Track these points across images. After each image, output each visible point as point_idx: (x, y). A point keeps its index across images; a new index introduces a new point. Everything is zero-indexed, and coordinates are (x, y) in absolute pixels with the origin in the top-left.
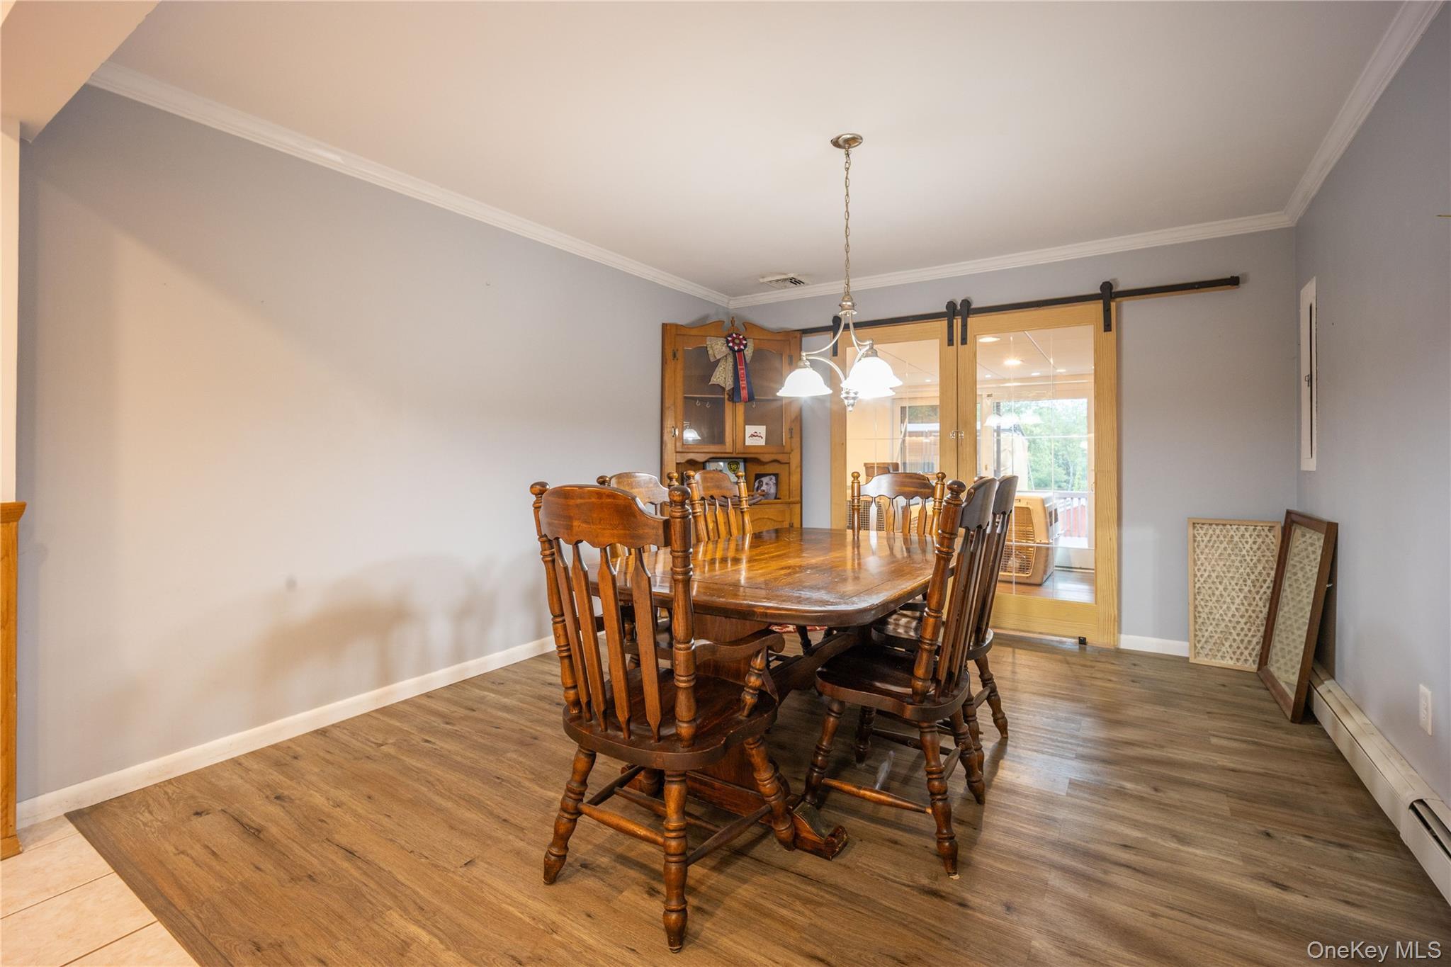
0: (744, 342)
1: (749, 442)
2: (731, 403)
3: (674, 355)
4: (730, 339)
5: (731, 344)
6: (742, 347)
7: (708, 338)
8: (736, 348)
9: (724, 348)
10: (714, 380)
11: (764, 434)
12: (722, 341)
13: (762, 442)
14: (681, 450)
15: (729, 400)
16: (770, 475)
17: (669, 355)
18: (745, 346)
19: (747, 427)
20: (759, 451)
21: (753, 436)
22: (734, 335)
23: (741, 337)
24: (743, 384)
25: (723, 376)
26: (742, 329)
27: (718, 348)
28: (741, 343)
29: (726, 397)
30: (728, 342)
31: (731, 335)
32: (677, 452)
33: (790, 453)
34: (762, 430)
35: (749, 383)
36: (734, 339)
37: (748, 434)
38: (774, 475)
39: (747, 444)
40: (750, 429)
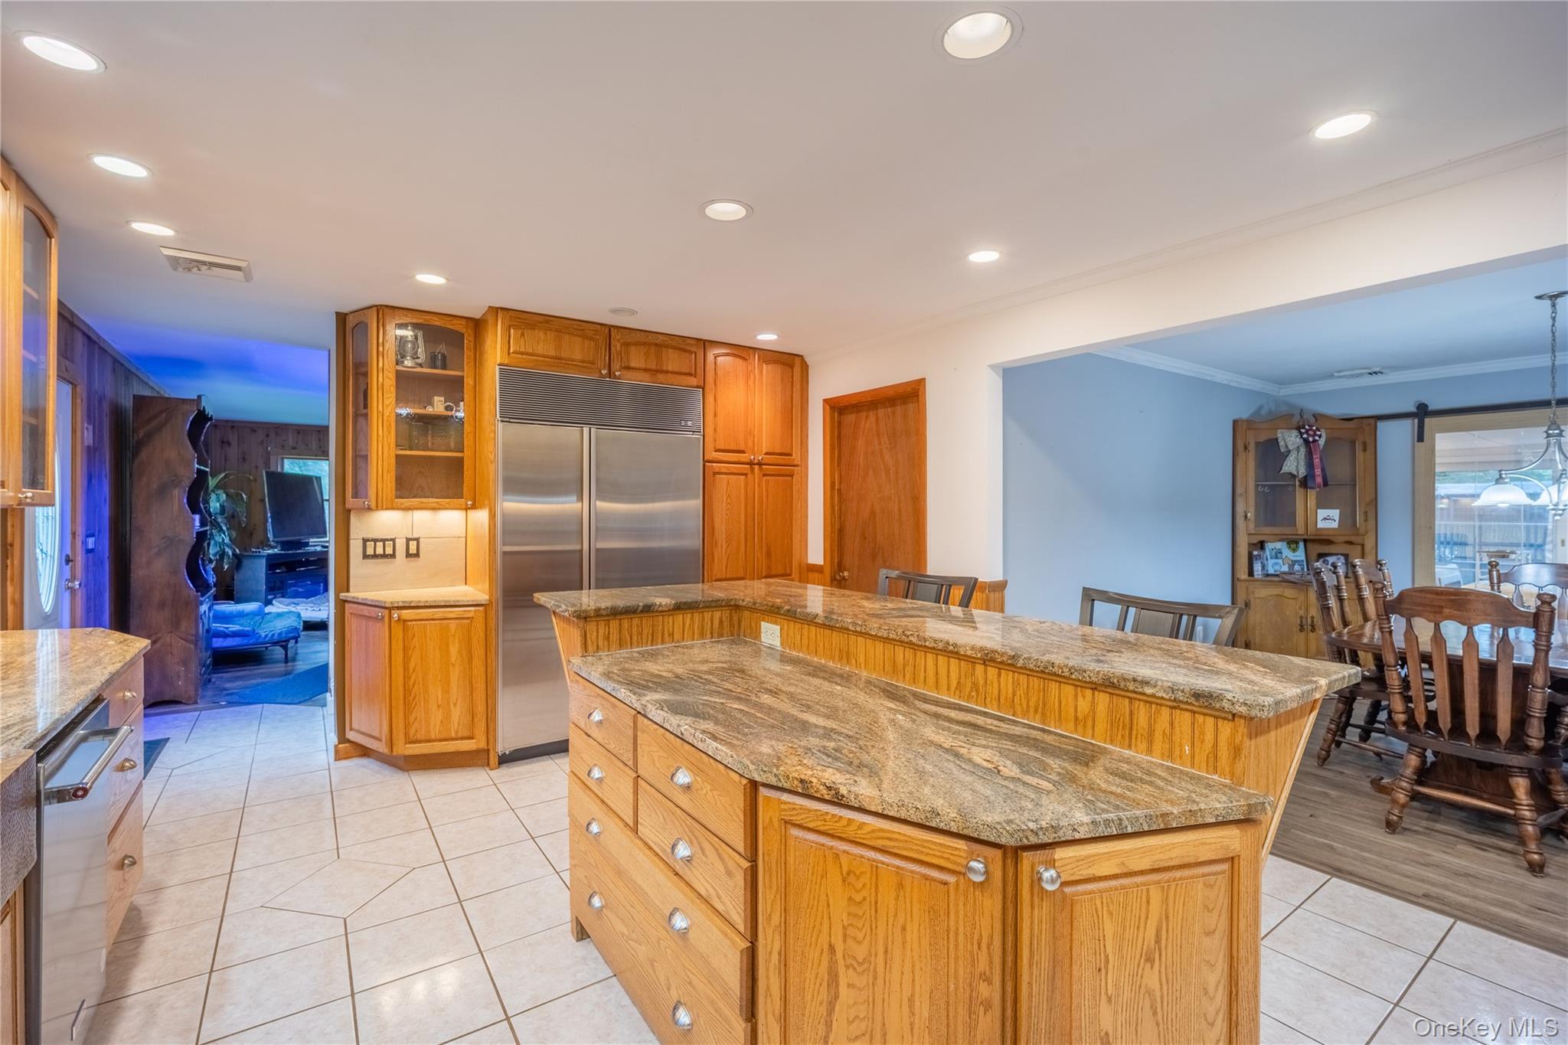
0: (1318, 433)
1: (1321, 525)
2: (1302, 490)
3: (1246, 448)
4: (1303, 431)
5: (1305, 436)
6: (1317, 438)
7: (1279, 431)
8: (1311, 439)
9: (1298, 440)
10: (1285, 469)
11: (1337, 518)
12: (1295, 433)
13: (1335, 525)
14: (1253, 532)
15: (1300, 486)
16: (1337, 554)
17: (1240, 447)
18: (1320, 436)
19: (1319, 511)
20: (1331, 533)
21: (1325, 519)
22: (1307, 427)
23: (1314, 428)
24: (1318, 472)
25: (1295, 465)
26: (1312, 420)
27: (1291, 439)
28: (1315, 435)
29: (1297, 483)
30: (1301, 434)
31: (1304, 428)
32: (1249, 534)
33: (1364, 535)
34: (1335, 513)
35: (1323, 470)
36: (1307, 431)
37: (1320, 518)
38: (1342, 555)
39: (1319, 526)
40: (1322, 513)
